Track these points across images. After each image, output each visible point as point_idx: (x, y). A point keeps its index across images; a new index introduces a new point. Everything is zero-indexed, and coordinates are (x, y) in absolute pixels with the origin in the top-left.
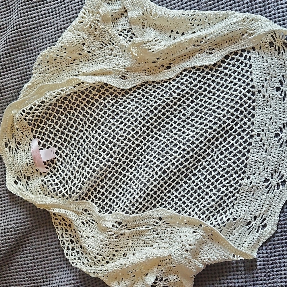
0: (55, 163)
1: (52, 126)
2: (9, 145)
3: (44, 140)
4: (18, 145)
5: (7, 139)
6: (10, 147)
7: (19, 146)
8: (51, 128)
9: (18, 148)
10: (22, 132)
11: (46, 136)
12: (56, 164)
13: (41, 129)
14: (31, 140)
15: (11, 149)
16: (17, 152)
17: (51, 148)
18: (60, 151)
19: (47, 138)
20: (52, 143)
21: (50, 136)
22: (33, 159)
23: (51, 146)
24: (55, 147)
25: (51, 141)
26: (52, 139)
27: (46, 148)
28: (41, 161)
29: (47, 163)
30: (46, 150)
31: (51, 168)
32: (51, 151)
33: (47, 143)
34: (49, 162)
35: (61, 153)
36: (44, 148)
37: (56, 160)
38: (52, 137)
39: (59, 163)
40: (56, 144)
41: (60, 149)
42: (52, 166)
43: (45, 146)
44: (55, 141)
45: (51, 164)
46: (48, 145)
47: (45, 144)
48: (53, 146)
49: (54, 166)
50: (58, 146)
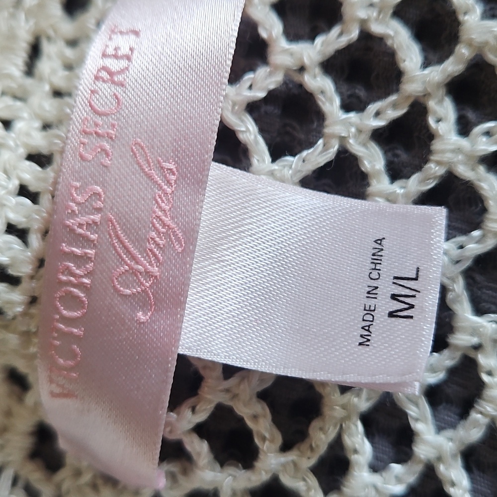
0: (321, 437)
3: (331, 41)
17: (377, 199)
18: (485, 324)
19: (392, 33)
20: (431, 136)
21: (461, 18)
22: (39, 236)
23: (386, 179)
24: (440, 224)
25: (427, 95)
26: (456, 74)
27: (304, 161)
28: (147, 327)
29: (222, 391)
30: (288, 194)
31: (230, 475)
32: (376, 259)
33: (349, 93)
34: (242, 387)
35: (478, 348)
36: (267, 158)
37: (356, 400)
38: (479, 48)
39: (376, 479)
40: (483, 192)
41: (491, 289)
42: (263, 473)
43: (298, 127)
44: (485, 131)
45: (264, 439)
46: (349, 132)
47: (320, 103)
48: (423, 181)
49: (287, 481)
50: (490, 231)
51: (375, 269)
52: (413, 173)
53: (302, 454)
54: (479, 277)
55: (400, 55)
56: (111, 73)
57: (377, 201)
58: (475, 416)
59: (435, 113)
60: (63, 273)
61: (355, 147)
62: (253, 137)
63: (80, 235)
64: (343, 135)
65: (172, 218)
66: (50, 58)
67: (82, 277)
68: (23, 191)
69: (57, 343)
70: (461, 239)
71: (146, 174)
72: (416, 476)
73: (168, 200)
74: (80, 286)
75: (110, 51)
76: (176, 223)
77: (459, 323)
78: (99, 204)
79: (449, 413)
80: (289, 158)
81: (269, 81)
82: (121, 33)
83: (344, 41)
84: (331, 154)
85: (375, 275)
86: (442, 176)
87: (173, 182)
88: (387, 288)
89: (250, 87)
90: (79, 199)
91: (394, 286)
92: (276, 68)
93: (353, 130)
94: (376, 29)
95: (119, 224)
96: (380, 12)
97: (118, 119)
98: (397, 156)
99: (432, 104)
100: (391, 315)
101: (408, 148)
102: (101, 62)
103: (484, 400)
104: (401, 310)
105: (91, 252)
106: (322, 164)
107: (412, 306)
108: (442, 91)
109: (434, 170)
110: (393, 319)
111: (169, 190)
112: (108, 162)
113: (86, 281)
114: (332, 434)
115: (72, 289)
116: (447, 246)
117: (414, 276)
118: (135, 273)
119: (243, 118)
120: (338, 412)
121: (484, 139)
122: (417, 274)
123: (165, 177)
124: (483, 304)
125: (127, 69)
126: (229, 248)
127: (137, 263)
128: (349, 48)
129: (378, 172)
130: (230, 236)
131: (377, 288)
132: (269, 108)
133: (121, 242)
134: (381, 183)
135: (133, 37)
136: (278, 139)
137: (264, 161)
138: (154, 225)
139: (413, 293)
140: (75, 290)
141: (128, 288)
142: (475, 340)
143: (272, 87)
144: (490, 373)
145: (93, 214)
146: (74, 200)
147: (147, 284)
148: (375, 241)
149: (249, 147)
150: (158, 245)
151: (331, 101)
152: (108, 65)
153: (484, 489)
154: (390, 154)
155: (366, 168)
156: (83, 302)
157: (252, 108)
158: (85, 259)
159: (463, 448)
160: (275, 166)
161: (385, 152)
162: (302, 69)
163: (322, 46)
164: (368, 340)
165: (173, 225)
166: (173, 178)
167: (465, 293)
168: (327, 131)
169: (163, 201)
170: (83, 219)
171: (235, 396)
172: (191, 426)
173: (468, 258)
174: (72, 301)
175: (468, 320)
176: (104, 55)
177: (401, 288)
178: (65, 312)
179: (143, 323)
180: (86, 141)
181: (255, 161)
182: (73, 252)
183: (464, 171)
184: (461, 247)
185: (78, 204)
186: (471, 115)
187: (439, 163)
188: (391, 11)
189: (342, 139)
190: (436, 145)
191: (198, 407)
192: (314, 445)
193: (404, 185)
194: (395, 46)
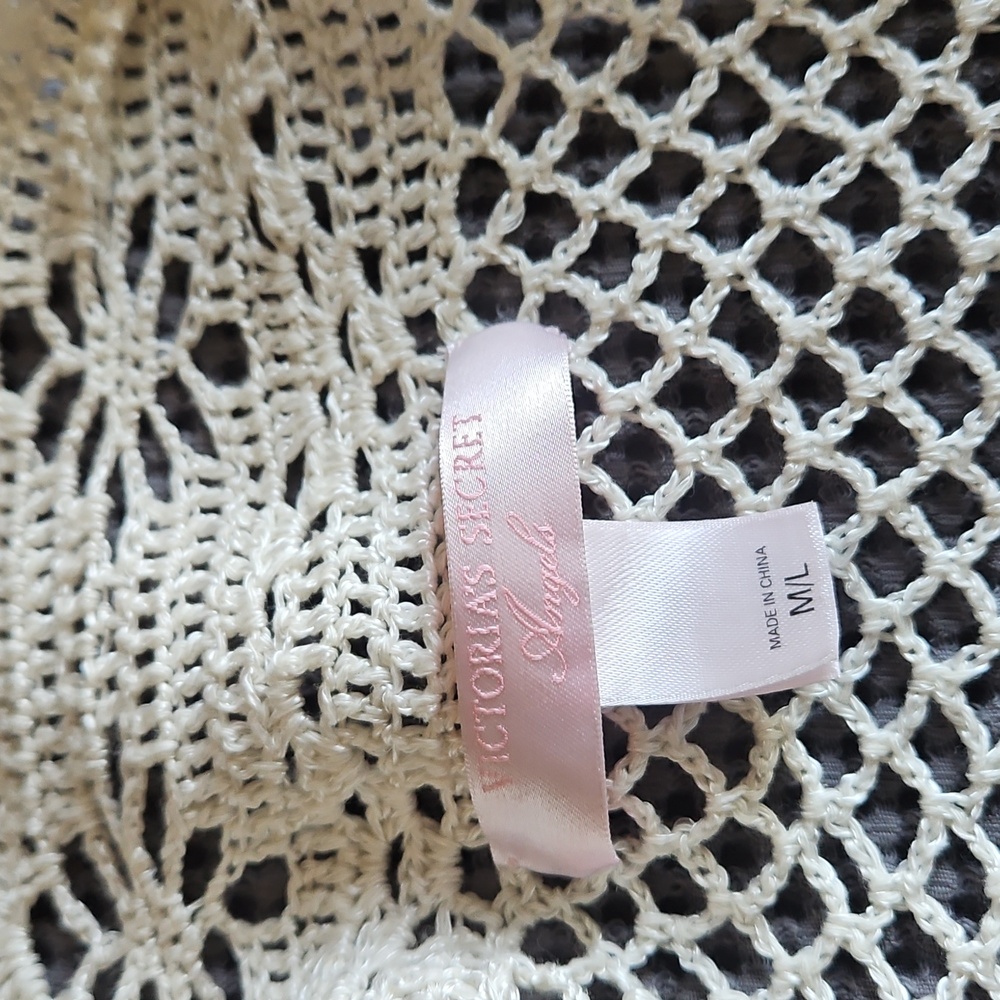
0: (764, 765)
1: (839, 173)
2: (64, 356)
3: (658, 375)
4: (191, 376)
5: (37, 271)
6: (67, 387)
7: (208, 395)
8: (819, 190)
9: (188, 419)
10: (316, 192)
11: (705, 309)
12: (786, 798)
13: (641, 190)
14: (424, 328)
15: (80, 416)
16: (158, 467)
17: (747, 512)
18: (891, 603)
19: (713, 351)
20: (781, 438)
21: (776, 320)
22: (435, 632)
23: (749, 491)
24: (814, 518)
25: (766, 400)
26: (788, 373)
27: (664, 496)
28: (564, 687)
29: (651, 741)
30: (657, 531)
31: (684, 832)
32: (763, 567)
33: (689, 418)
34: (670, 733)
35: (891, 630)
36: (628, 502)
37: (787, 718)
38: (802, 343)
39: (833, 793)
40: (847, 477)
41: (888, 568)
42: (716, 816)
43: (647, 465)
44: (832, 418)
45: (707, 781)
46: (700, 456)
47: (664, 436)
48: (786, 483)
49: (744, 819)
50: (867, 512)
51: (765, 577)
52: (775, 478)
53: (751, 787)
54: (872, 561)
55: (728, 370)
56: (468, 461)
57: (747, 515)
58: (910, 697)
59: (778, 415)
60: (473, 656)
61: (710, 469)
62: (607, 486)
63: (482, 614)
64: (695, 460)
65: (561, 576)
66: (380, 466)
67: (492, 654)
68: (404, 597)
69: (482, 728)
70: (841, 528)
71: (527, 542)
72: (874, 779)
73: (553, 560)
74: (494, 664)
75: (460, 441)
76: (566, 579)
77: (864, 611)
78: (493, 581)
79: (888, 707)
80: (649, 498)
81: (608, 429)
82: (464, 422)
83: (670, 372)
84: (689, 482)
85: (766, 582)
86: (803, 474)
87: (552, 543)
88: (781, 591)
89: (592, 440)
90: (473, 580)
91: (788, 587)
92: (612, 415)
93: (703, 452)
94: (697, 352)
95: (514, 594)
96: (697, 335)
97: (488, 499)
98: (755, 466)
99: (772, 408)
100: (793, 613)
101: (763, 455)
102: (455, 453)
103: (916, 679)
104: (801, 606)
105: (495, 628)
106: (683, 494)
107: (810, 600)
108: (779, 393)
109: (794, 470)
110: (796, 616)
111: (551, 551)
112: (490, 541)
113: (496, 657)
114: (774, 759)
115: (485, 669)
116: (828, 538)
117: (804, 572)
118: (540, 636)
119: (593, 470)
120: (774, 734)
121: (833, 426)
122: (806, 569)
123: (544, 539)
124: (886, 586)
125: (481, 452)
126: (617, 597)
127: (540, 627)
128: (676, 375)
129: (741, 486)
130: (615, 584)
131: (771, 594)
132: (614, 455)
133: (521, 611)
134: (746, 496)
135: (476, 422)
136: (631, 484)
137: (625, 506)
138: (546, 587)
139: (808, 587)
140: (489, 669)
141: (538, 653)
142: (887, 623)
143: (612, 434)
144: (912, 652)
145: (489, 591)
146: (468, 584)
147: (555, 645)
148: (757, 552)
149: (606, 497)
150: (555, 604)
151: (673, 432)
152: (462, 454)
153: (948, 772)
154: (747, 466)
155: (727, 486)
156: (498, 679)
157: (599, 459)
158: (492, 635)
159: (911, 735)
160: (638, 508)
161: (742, 467)
162: (636, 409)
163: (650, 380)
164: (779, 642)
165: (564, 583)
166: (551, 538)
167: (862, 579)
168: (677, 461)
169: (548, 563)
170: (480, 599)
171: (665, 745)
172: (629, 788)
173: (853, 544)
174: (489, 681)
175: (873, 603)
176: (455, 447)
177: (795, 587)
178: (483, 694)
179: (560, 683)
180: (464, 526)
181: (616, 509)
182: (478, 632)
183: (824, 463)
184: (844, 536)
185: (473, 586)
186: (814, 407)
187: (796, 462)
188: (707, 331)
189: (695, 464)
190: (788, 445)
191: (631, 767)
192: (760, 775)
193: (769, 492)
194: (721, 363)
